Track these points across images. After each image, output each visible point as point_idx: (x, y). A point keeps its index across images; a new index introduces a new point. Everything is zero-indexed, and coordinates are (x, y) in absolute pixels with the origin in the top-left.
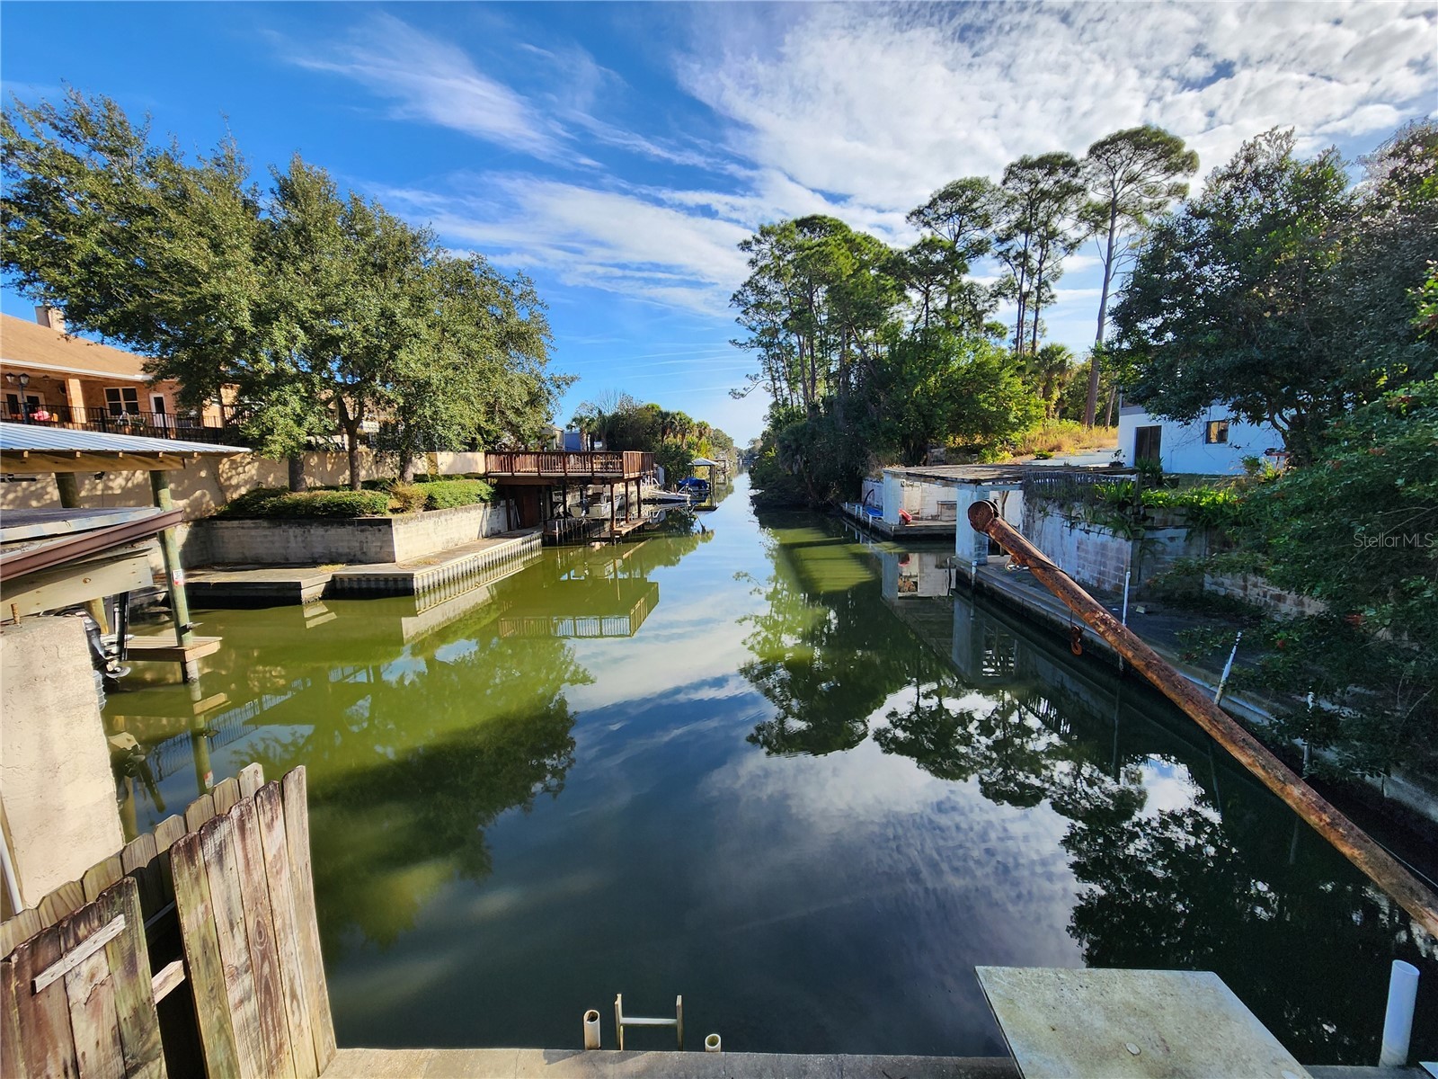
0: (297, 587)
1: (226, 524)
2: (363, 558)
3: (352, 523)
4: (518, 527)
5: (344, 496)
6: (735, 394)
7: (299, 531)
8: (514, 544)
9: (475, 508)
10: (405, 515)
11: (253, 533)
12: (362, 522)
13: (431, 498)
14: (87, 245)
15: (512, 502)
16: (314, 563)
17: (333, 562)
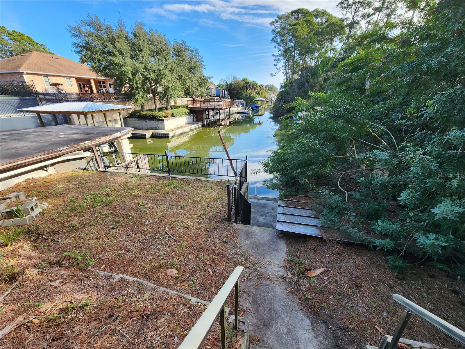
0: (145, 135)
1: (129, 119)
2: (158, 129)
3: (155, 120)
4: (196, 121)
5: (153, 113)
6: (272, 75)
7: (144, 121)
8: (194, 126)
9: (184, 116)
10: (167, 118)
11: (135, 121)
12: (157, 120)
13: (173, 114)
14: (97, 56)
15: (194, 114)
16: (148, 129)
17: (152, 129)
